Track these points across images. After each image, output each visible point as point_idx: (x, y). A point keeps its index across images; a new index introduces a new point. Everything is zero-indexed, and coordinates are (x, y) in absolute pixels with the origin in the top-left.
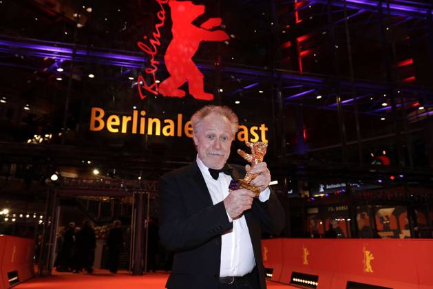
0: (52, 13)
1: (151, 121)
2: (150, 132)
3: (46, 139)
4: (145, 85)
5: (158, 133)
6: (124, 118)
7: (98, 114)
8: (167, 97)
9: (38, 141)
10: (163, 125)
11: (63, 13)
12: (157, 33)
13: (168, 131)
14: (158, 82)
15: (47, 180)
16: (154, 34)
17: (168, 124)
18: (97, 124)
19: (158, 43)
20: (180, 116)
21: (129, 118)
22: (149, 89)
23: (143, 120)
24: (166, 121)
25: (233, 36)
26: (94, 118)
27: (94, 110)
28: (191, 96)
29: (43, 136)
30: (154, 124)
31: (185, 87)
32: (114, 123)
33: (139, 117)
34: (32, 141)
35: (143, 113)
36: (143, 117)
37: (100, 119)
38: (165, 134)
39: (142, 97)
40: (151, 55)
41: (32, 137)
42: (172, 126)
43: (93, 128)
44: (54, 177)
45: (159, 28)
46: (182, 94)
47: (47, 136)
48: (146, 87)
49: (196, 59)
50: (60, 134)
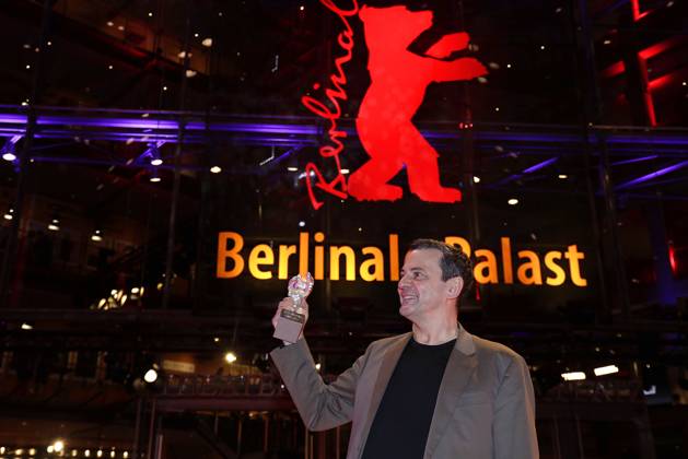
0: (140, 54)
1: (335, 252)
2: (335, 275)
3: (133, 297)
4: (321, 180)
5: (351, 276)
6: (283, 249)
7: (231, 244)
8: (365, 201)
9: (118, 302)
10: (360, 259)
11: (160, 50)
12: (338, 75)
13: (372, 270)
14: (345, 171)
15: (137, 382)
16: (334, 78)
17: (371, 256)
18: (230, 264)
19: (343, 96)
20: (394, 239)
21: (293, 249)
22: (330, 188)
23: (319, 251)
24: (366, 251)
25: (493, 65)
26: (223, 253)
27: (224, 237)
28: (415, 196)
29: (127, 292)
30: (343, 259)
31: (401, 179)
32: (262, 261)
33: (312, 245)
34: (107, 303)
35: (319, 237)
36: (319, 244)
37: (235, 254)
38: (366, 276)
39: (316, 205)
40: (329, 121)
41: (108, 295)
42: (378, 261)
43: (221, 272)
44: (151, 376)
45: (343, 65)
46: (396, 193)
47: (135, 290)
48: (322, 185)
49: (420, 119)
50: (160, 286)
